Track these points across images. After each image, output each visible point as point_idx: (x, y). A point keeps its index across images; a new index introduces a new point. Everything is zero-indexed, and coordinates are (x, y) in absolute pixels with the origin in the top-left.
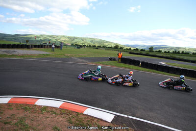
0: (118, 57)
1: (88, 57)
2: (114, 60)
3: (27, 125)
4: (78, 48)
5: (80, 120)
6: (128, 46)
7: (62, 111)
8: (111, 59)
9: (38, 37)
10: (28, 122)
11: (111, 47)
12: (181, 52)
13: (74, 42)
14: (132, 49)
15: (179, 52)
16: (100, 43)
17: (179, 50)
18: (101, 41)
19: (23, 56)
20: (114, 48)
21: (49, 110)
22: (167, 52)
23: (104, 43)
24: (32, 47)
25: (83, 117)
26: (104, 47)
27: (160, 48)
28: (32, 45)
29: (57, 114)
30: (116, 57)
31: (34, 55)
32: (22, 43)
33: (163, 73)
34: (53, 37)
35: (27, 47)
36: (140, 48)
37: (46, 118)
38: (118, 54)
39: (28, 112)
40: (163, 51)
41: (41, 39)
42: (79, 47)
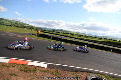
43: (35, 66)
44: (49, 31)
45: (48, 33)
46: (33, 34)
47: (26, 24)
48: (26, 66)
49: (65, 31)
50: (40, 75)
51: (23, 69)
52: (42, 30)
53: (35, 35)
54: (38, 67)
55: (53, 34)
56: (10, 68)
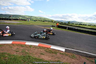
43: (55, 49)
44: (65, 23)
45: (64, 24)
46: (52, 26)
47: (47, 19)
48: (50, 49)
49: (78, 22)
50: (60, 56)
51: (47, 51)
52: (59, 22)
53: (54, 26)
54: (58, 50)
55: (69, 25)
56: (39, 50)
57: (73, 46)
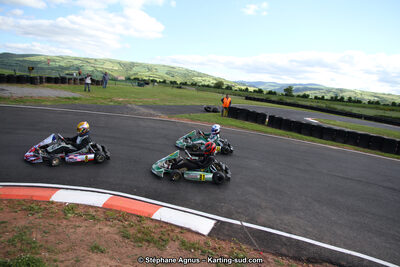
0: (221, 105)
1: (161, 104)
2: (215, 111)
3: (34, 242)
4: (140, 85)
5: (146, 231)
6: (243, 84)
7: (109, 213)
8: (207, 110)
9: (54, 61)
10: (36, 236)
11: (208, 86)
12: (346, 99)
13: (132, 73)
14: (251, 89)
15: (342, 99)
16: (185, 75)
17: (344, 94)
18: (188, 73)
19: (21, 100)
20: (214, 87)
21: (80, 211)
22: (319, 99)
23: (194, 76)
24: (41, 82)
25: (152, 224)
26: (194, 85)
27: (306, 89)
28: (41, 78)
29: (99, 220)
30: (219, 105)
31: (47, 99)
32: (18, 73)
33: (312, 138)
34: (86, 61)
35: (31, 81)
36: (266, 89)
37: (76, 227)
38: (222, 100)
39: (37, 216)
40: (312, 96)
41: (62, 64)
42: (143, 83)
56: (98, 226)
57: (260, 206)
